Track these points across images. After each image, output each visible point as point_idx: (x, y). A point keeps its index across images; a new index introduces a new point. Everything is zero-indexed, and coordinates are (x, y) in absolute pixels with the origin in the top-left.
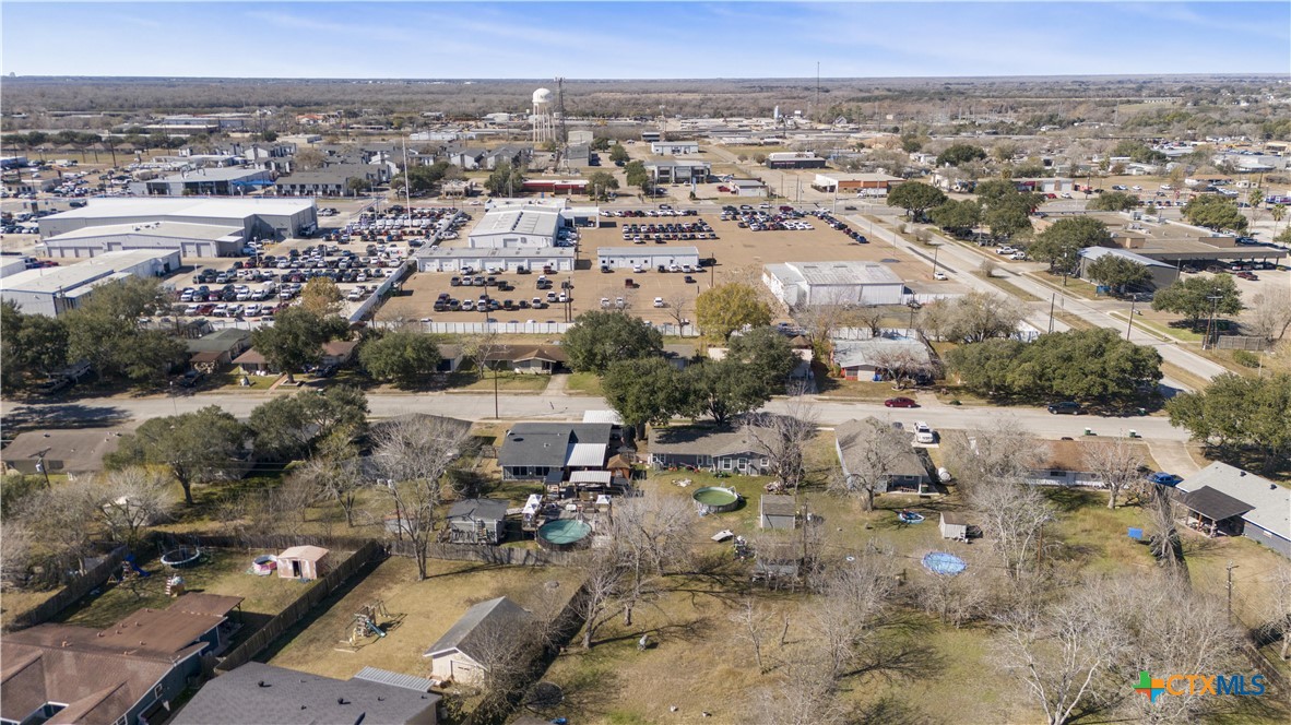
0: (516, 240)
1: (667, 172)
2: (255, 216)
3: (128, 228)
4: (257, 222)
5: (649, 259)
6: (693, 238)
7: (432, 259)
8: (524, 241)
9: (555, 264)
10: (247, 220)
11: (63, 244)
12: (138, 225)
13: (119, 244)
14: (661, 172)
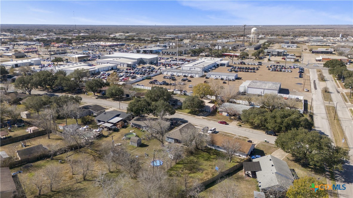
0: (193, 68)
1: (270, 53)
2: (141, 58)
3: (112, 59)
4: (142, 60)
5: (220, 76)
6: (248, 71)
7: (165, 71)
8: (195, 69)
9: (194, 75)
10: (138, 59)
11: (100, 62)
12: (114, 59)
13: (109, 62)
14: (268, 53)
